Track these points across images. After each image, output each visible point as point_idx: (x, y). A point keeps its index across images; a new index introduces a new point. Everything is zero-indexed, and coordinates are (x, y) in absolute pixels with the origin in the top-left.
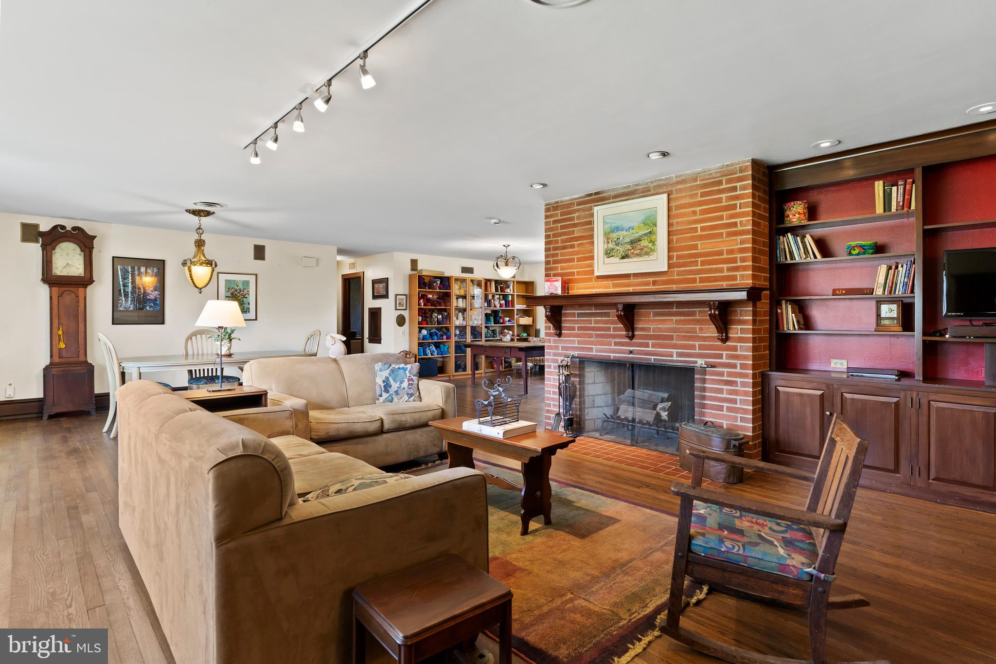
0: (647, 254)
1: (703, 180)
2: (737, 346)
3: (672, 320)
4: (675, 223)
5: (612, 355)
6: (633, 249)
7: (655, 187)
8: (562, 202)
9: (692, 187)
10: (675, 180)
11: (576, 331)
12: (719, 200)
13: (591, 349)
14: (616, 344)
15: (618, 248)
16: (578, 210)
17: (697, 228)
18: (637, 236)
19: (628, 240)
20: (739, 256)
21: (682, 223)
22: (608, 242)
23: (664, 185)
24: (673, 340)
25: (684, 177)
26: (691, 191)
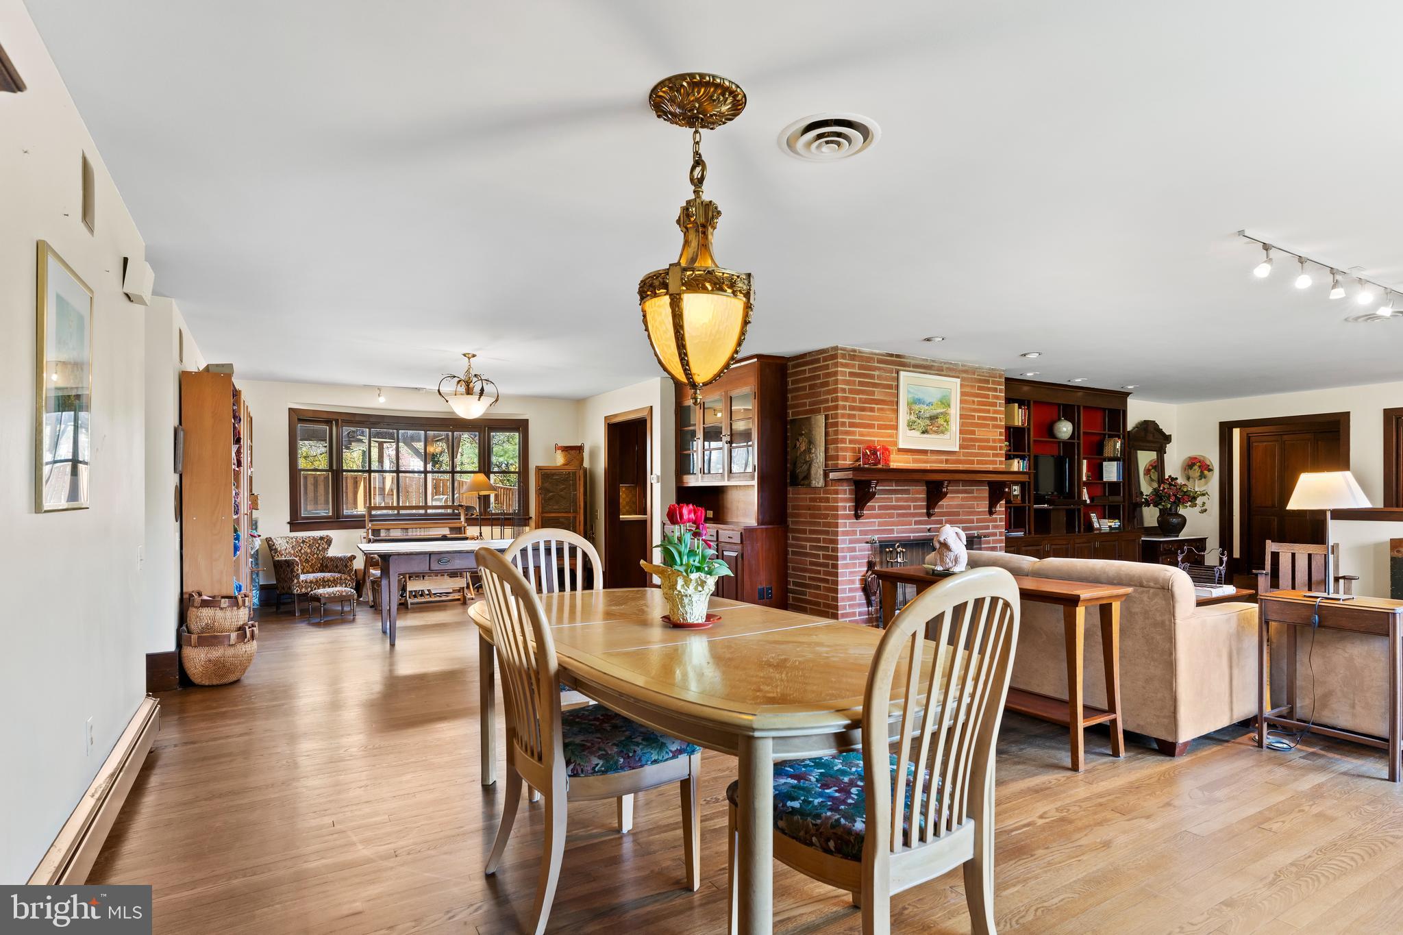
0: (943, 432)
1: (978, 376)
2: (998, 518)
3: (959, 497)
5: (912, 535)
6: (931, 425)
7: (947, 368)
8: (860, 352)
9: (972, 379)
10: (961, 368)
11: (877, 512)
13: (892, 531)
14: (917, 523)
15: (919, 421)
16: (879, 369)
17: (975, 416)
18: (935, 412)
19: (928, 415)
20: (999, 445)
21: (966, 409)
24: (960, 516)
25: (966, 368)
26: (971, 382)
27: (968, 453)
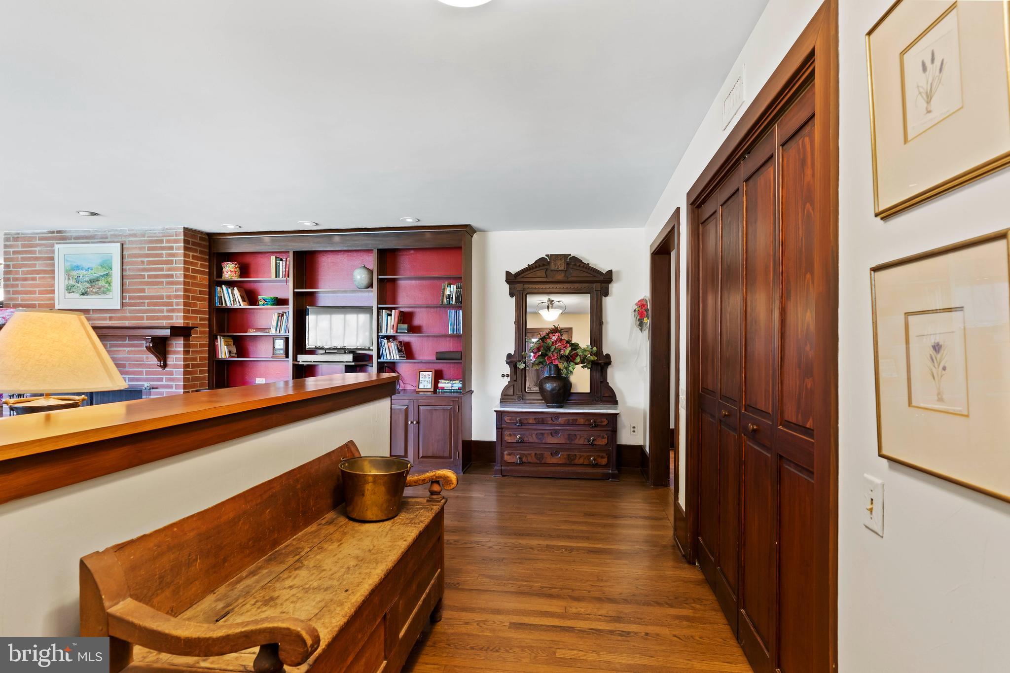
0: (104, 293)
1: (149, 237)
2: (173, 371)
3: (125, 350)
4: (127, 269)
6: (92, 287)
7: (112, 235)
8: (22, 234)
9: (141, 241)
10: (128, 233)
12: (161, 255)
15: (78, 285)
16: (39, 245)
17: (144, 275)
18: (95, 276)
19: (87, 279)
20: (174, 300)
21: (133, 270)
22: (69, 279)
23: (119, 235)
24: (125, 368)
25: (135, 232)
26: (141, 244)
27: (136, 310)
